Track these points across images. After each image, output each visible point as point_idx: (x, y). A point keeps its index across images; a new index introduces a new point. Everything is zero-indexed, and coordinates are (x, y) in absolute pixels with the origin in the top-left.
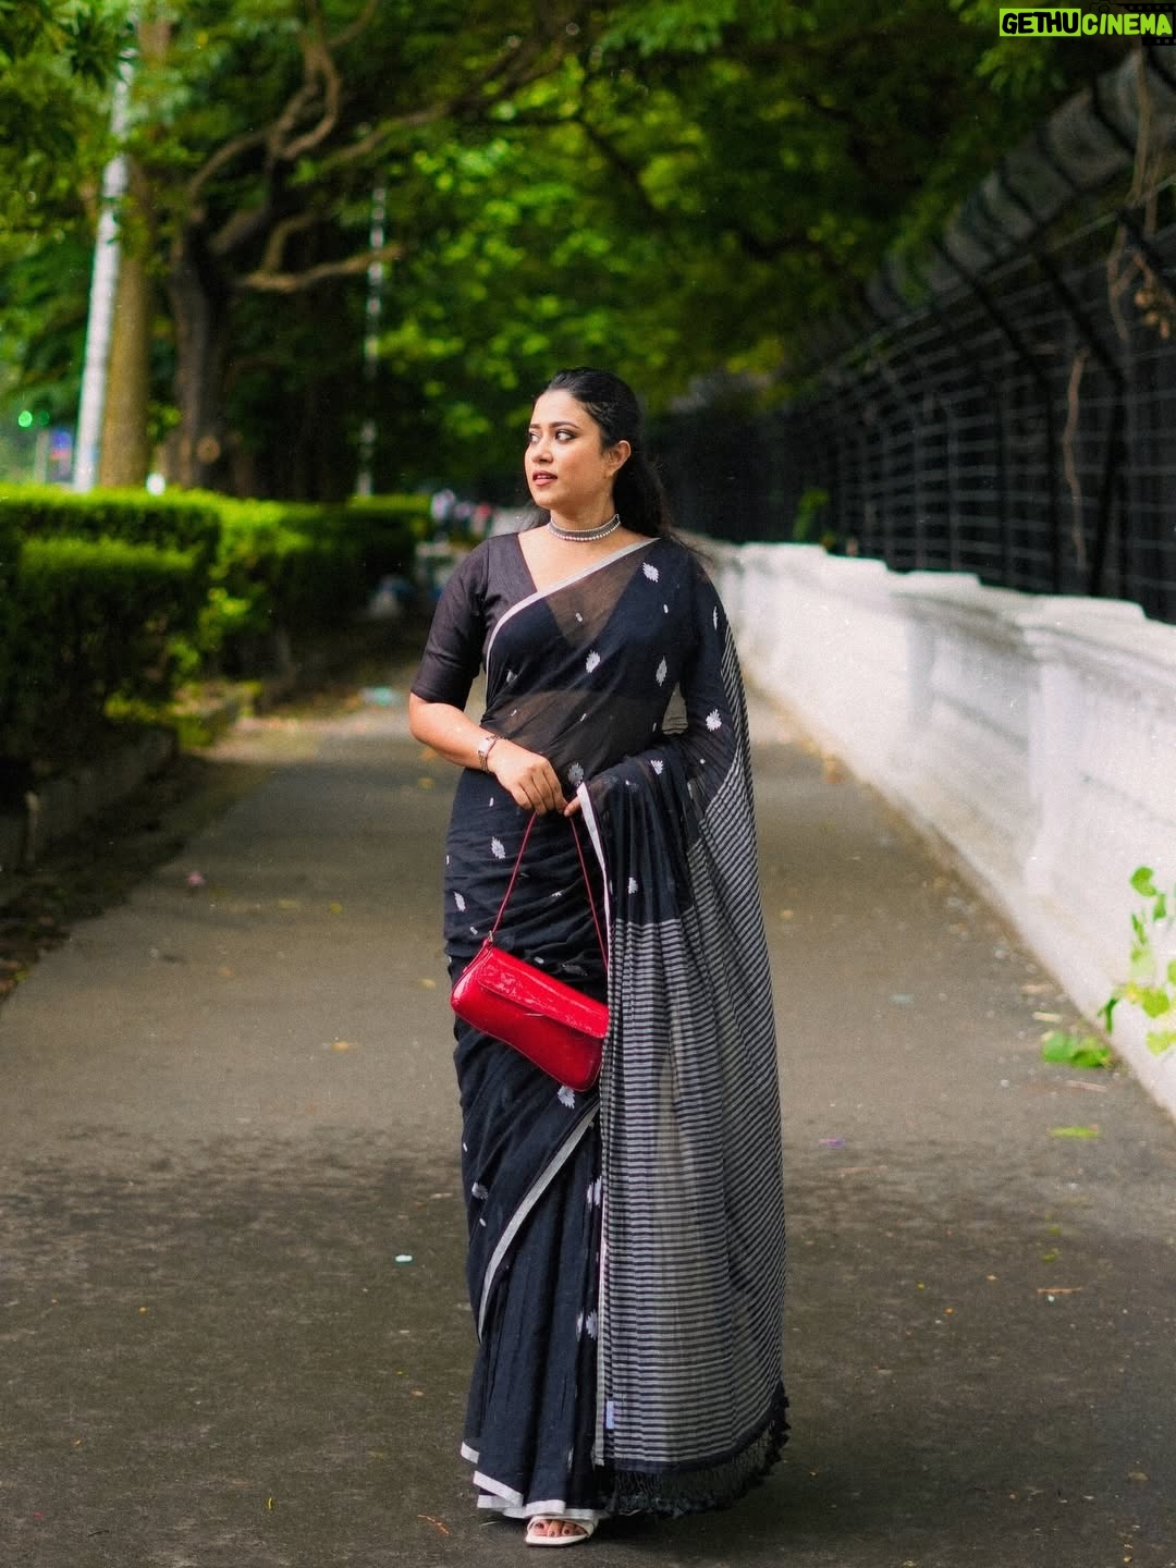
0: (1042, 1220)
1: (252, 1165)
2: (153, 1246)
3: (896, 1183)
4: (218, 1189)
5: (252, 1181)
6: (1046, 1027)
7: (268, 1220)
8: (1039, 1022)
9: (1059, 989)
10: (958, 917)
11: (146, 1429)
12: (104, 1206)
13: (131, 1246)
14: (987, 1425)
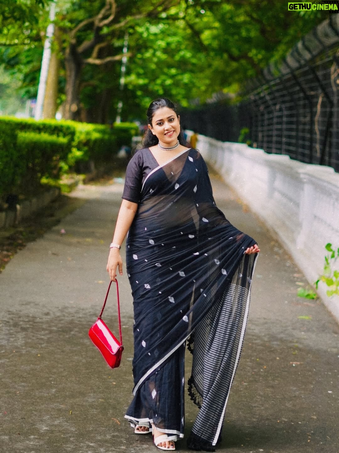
0: (293, 342)
1: (73, 315)
2: (43, 337)
3: (253, 330)
4: (62, 322)
5: (72, 320)
6: (299, 286)
7: (76, 331)
8: (297, 285)
9: (304, 276)
10: (277, 254)
11: (37, 389)
12: (31, 325)
13: (37, 336)
14: (273, 400)
